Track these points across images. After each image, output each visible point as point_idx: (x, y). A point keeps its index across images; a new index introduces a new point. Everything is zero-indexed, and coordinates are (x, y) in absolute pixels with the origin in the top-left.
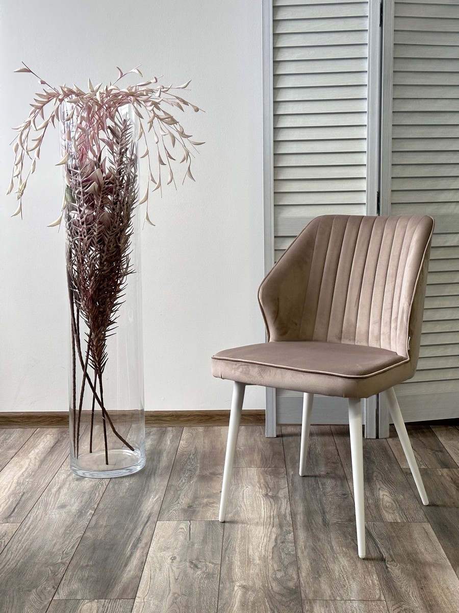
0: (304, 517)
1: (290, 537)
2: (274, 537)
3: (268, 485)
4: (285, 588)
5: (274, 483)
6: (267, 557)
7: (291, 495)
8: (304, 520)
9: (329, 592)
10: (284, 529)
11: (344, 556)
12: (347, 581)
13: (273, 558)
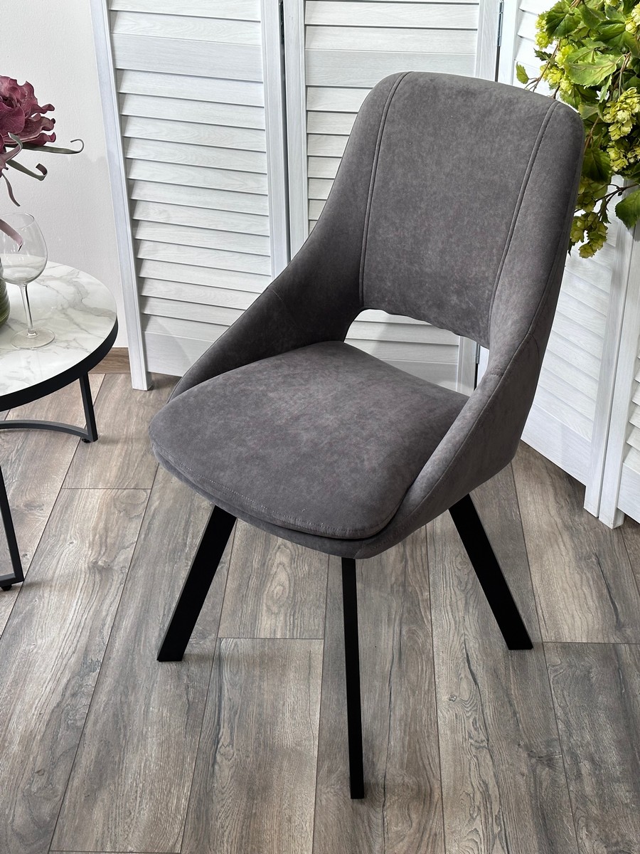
0: (132, 628)
1: (91, 681)
2: (64, 681)
3: (106, 538)
4: (33, 819)
5: (118, 531)
6: (35, 736)
7: (134, 565)
8: (130, 632)
9: (100, 830)
10: (91, 656)
11: (157, 732)
12: (138, 799)
13: (41, 740)
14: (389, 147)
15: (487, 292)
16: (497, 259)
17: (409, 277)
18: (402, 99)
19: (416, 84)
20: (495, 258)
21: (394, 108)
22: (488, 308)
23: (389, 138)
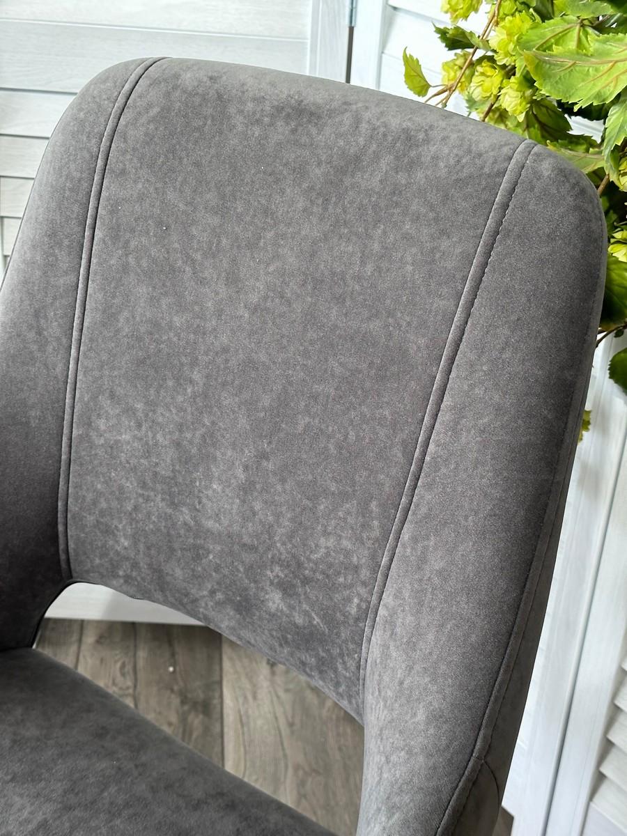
14: (115, 234)
15: (356, 600)
16: (382, 527)
17: (169, 534)
18: (143, 120)
19: (175, 88)
20: (376, 523)
21: (125, 141)
22: (358, 640)
23: (113, 212)
